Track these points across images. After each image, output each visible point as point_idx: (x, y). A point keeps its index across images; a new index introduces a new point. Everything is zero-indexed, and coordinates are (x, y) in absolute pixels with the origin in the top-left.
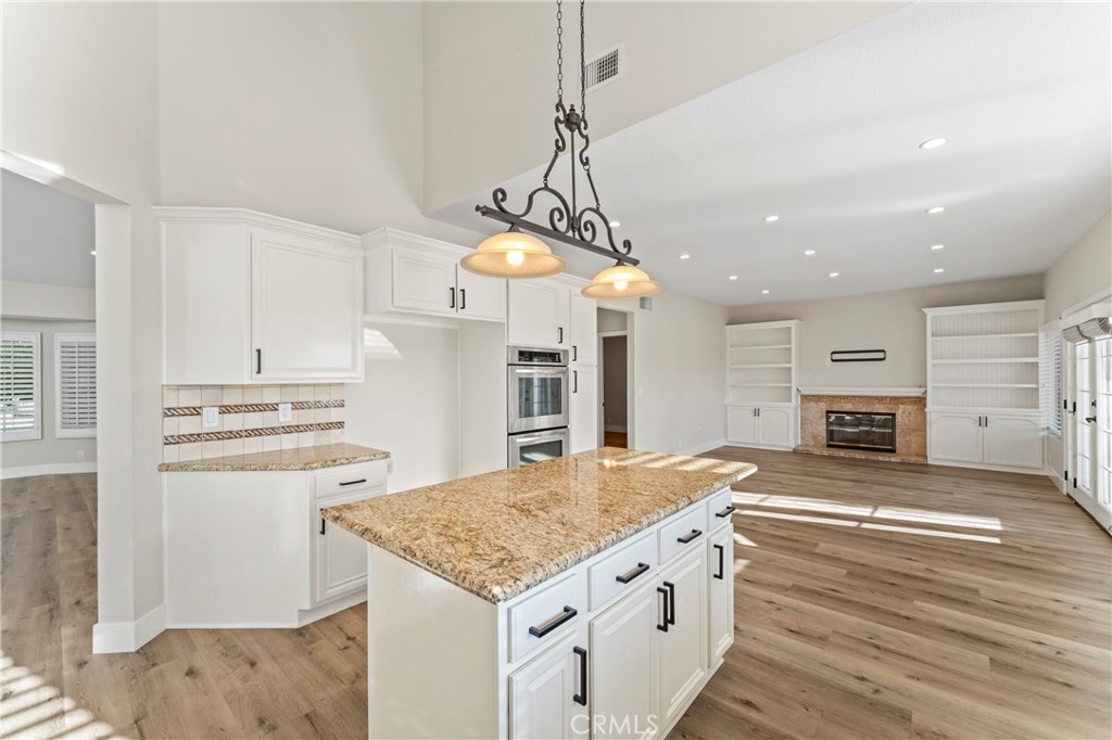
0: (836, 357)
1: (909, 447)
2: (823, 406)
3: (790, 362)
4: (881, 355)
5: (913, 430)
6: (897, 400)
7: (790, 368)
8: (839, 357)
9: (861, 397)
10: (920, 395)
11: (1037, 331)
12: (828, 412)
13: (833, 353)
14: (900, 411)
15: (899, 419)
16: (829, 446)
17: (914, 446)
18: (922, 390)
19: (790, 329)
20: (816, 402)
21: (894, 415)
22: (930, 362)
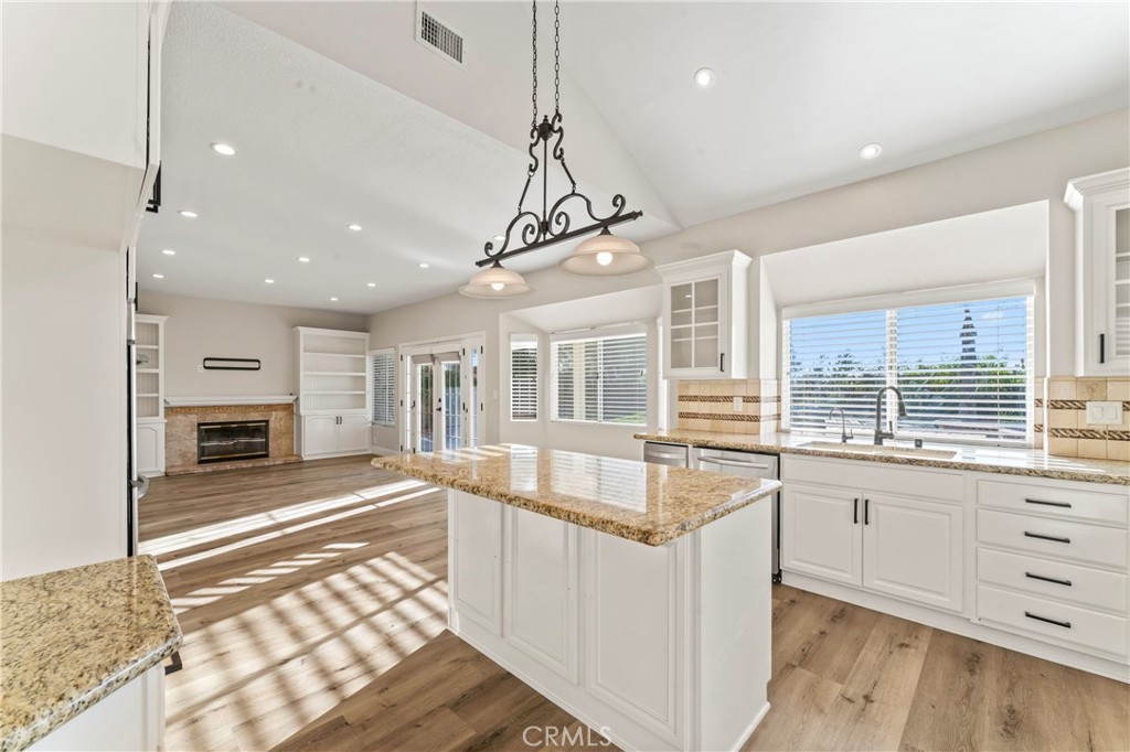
0: (208, 364)
1: (280, 449)
2: (194, 419)
3: (157, 367)
4: (256, 365)
5: (284, 434)
6: (270, 407)
7: (157, 374)
8: (212, 364)
9: (236, 406)
10: (291, 402)
11: (364, 353)
12: (199, 425)
13: (205, 359)
14: (273, 418)
15: (271, 425)
16: (200, 462)
17: (284, 448)
18: (294, 397)
19: (157, 326)
20: (186, 414)
21: (267, 422)
22: (302, 373)
